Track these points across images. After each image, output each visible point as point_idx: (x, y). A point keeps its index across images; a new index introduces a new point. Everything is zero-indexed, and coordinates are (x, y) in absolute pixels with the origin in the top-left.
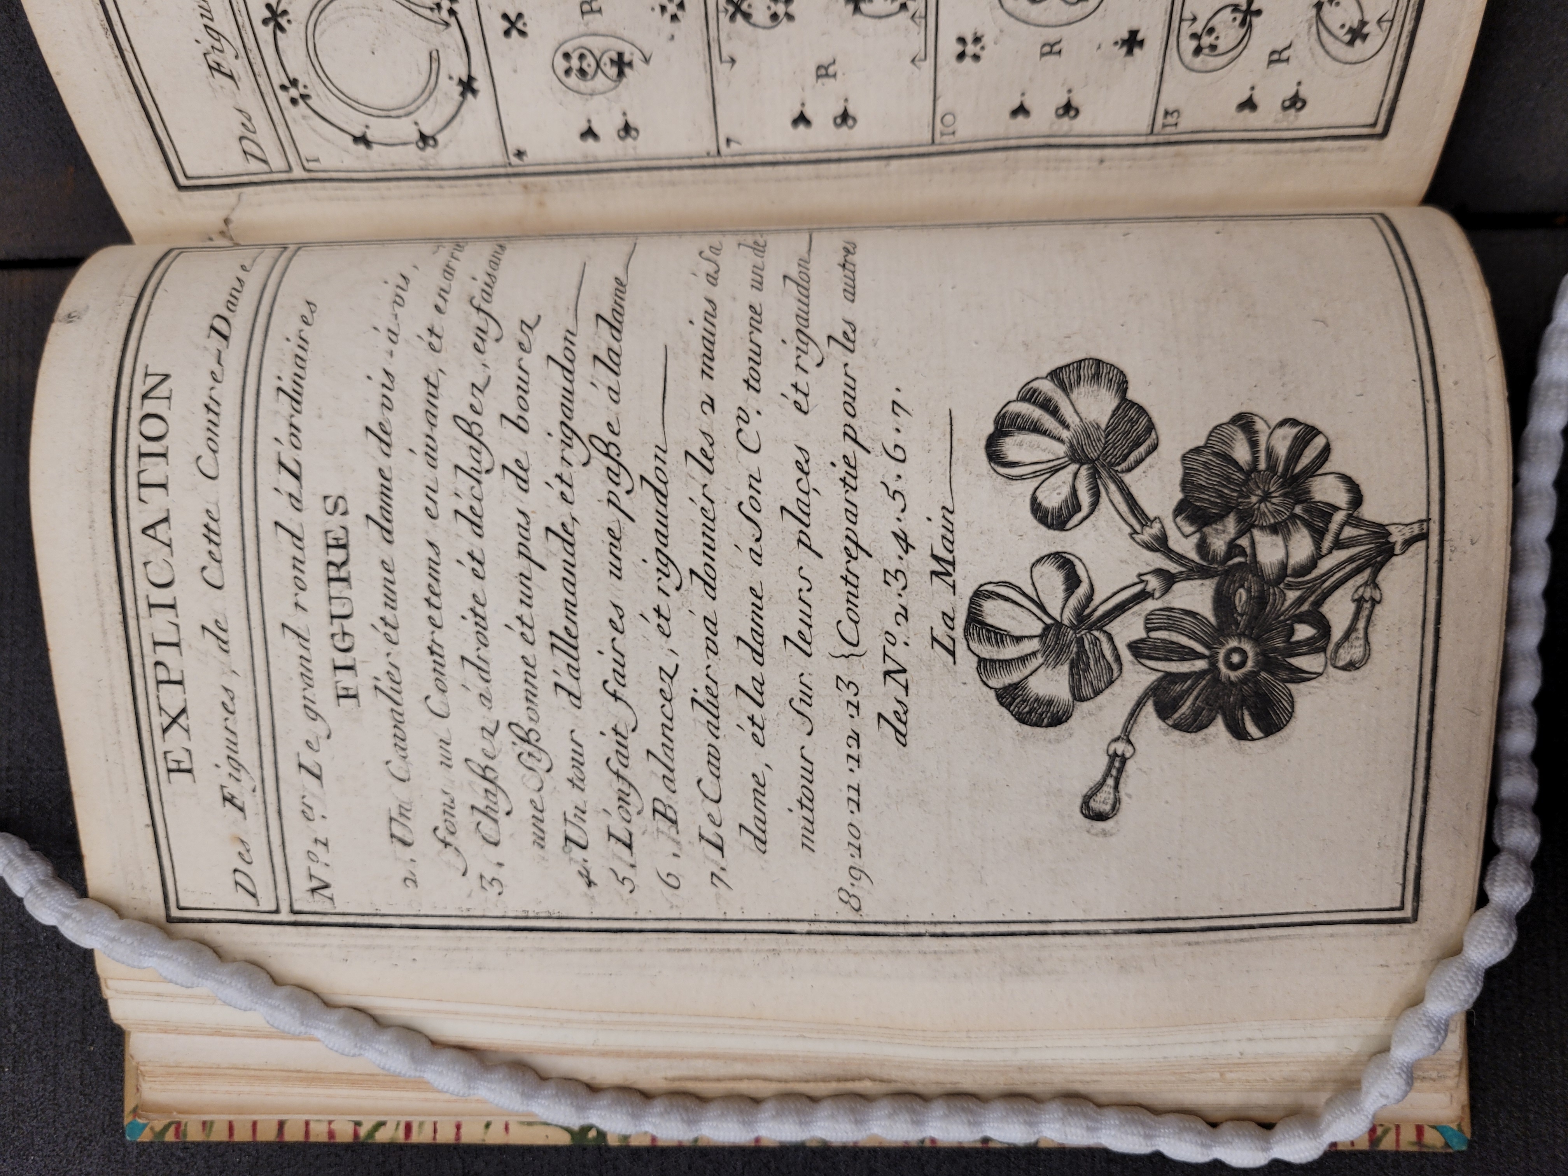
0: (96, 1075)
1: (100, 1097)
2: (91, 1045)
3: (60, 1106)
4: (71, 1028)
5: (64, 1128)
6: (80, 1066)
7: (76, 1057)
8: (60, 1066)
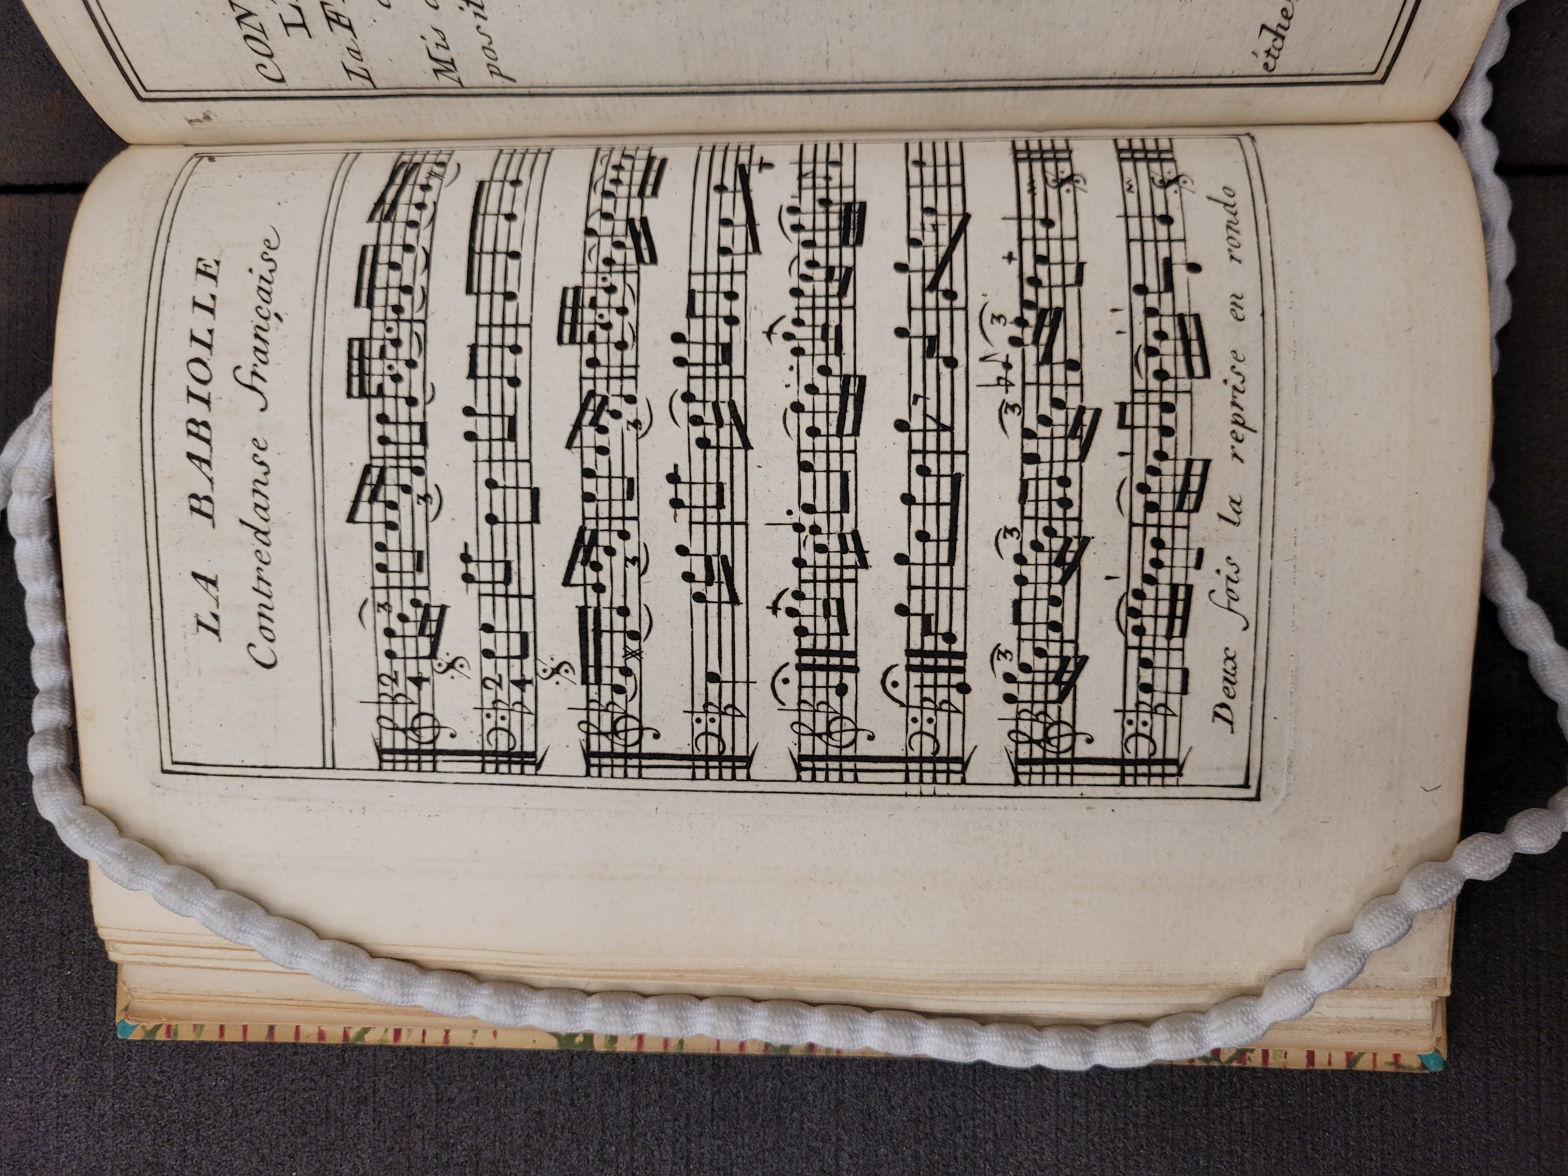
0: (74, 999)
1: (77, 1021)
2: (68, 970)
3: (38, 1029)
4: (48, 953)
5: (43, 1051)
6: (58, 991)
7: (53, 981)
8: (39, 991)
